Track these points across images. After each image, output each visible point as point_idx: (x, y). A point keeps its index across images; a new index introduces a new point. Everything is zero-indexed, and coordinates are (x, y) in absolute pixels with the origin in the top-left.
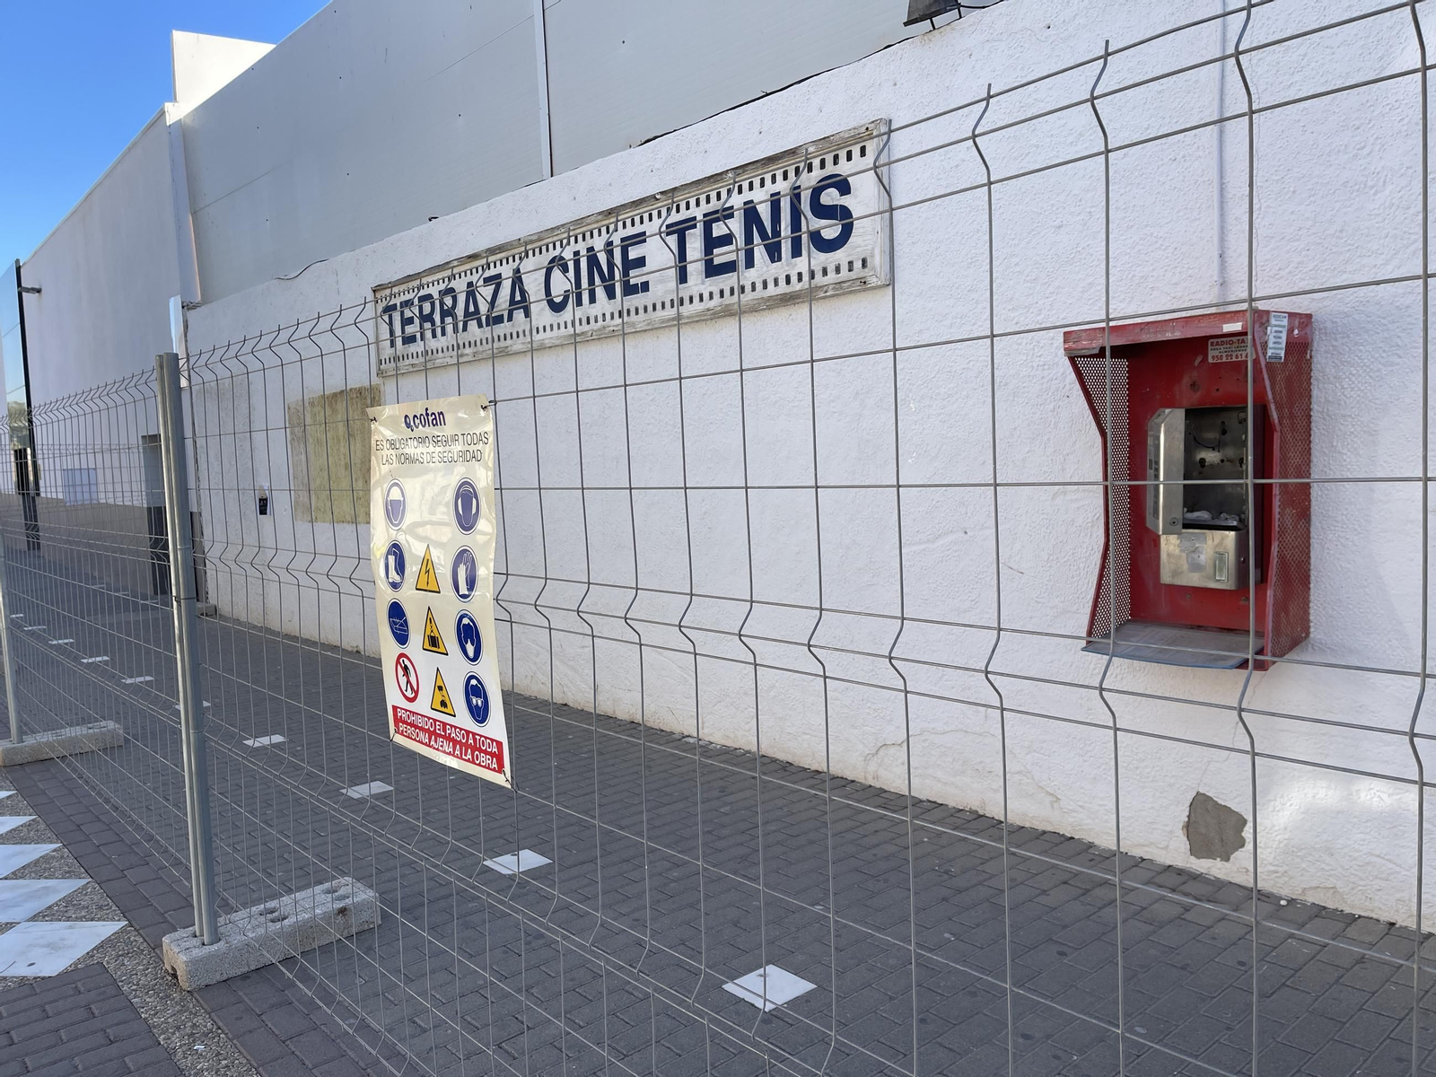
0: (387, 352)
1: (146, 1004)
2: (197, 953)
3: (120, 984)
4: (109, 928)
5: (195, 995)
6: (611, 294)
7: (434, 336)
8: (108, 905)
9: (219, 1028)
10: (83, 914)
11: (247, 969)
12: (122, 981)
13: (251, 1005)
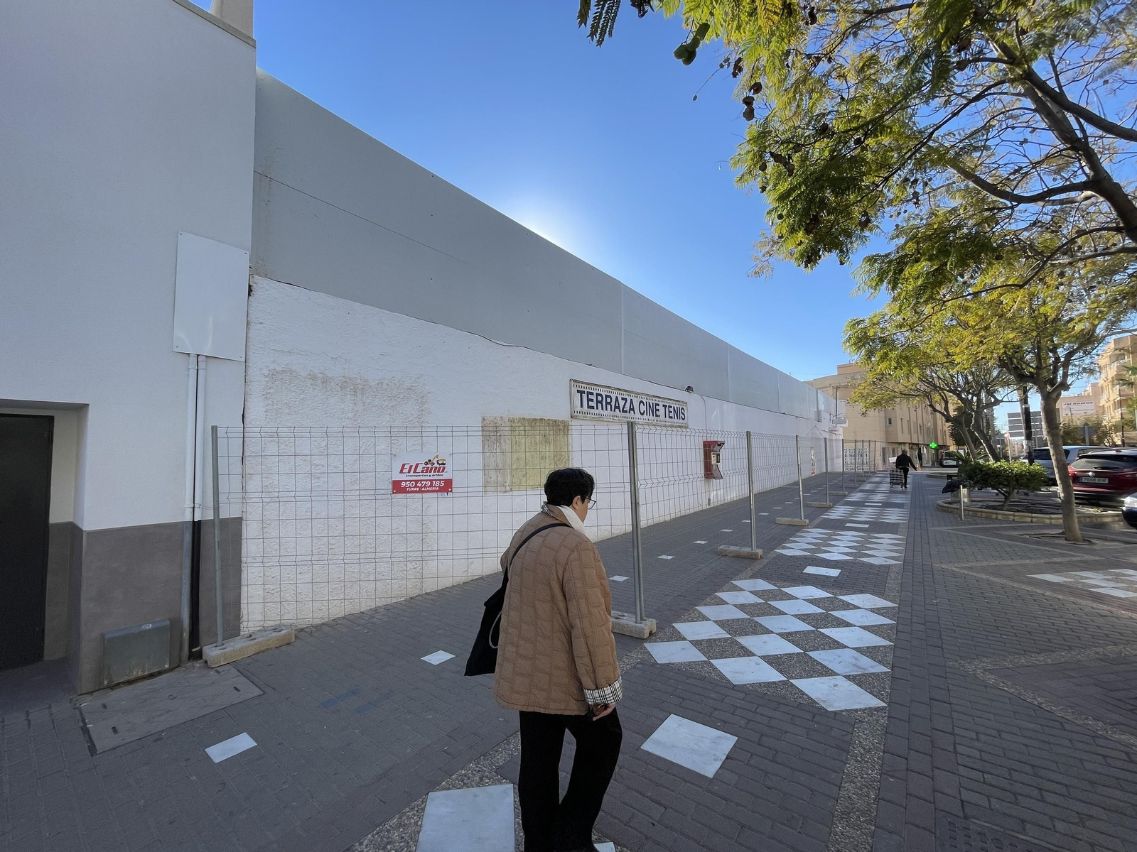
6: (653, 415)
7: (602, 409)
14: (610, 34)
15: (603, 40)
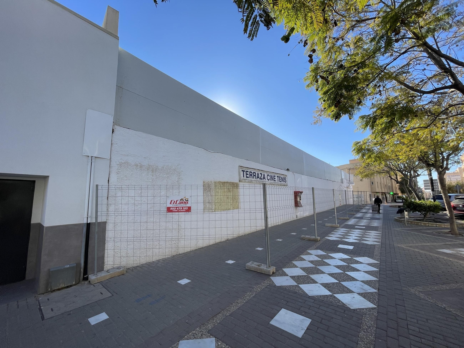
6: (273, 180)
7: (252, 178)
14: (256, 36)
15: (253, 38)
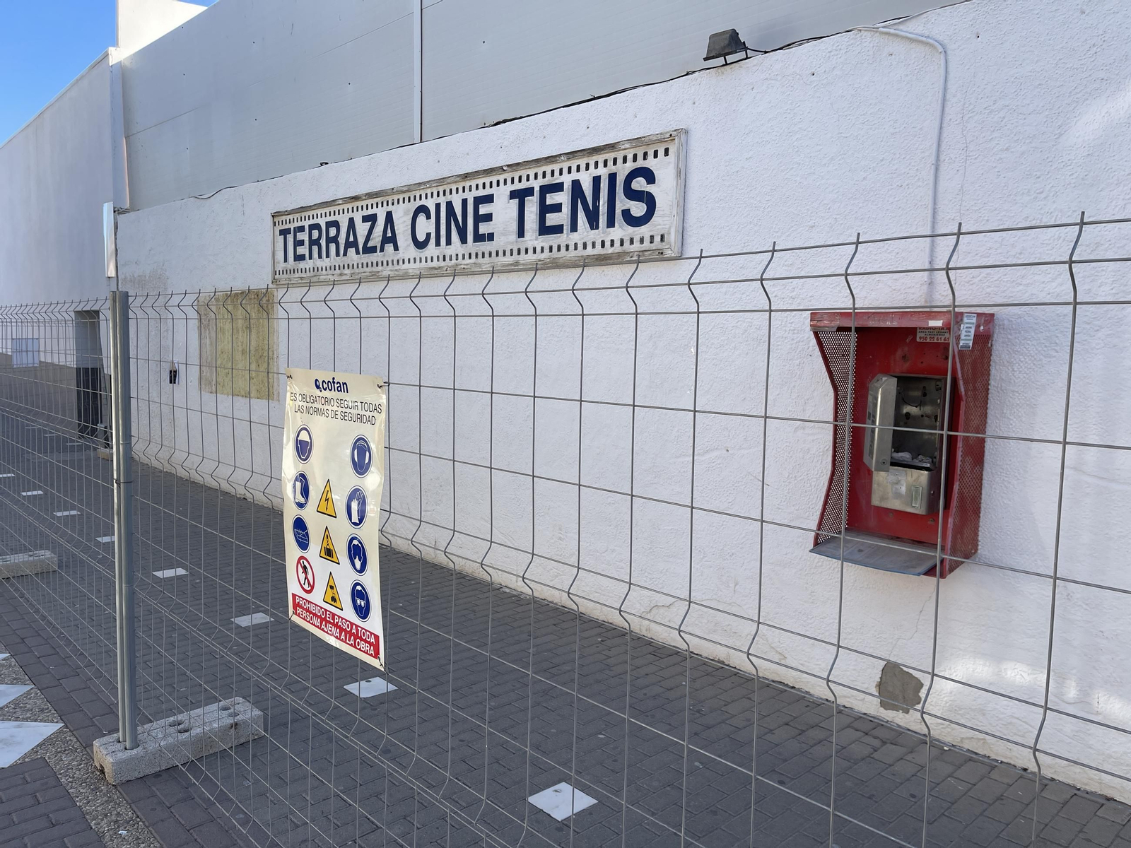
0: (281, 266)
1: (81, 794)
2: (122, 756)
3: (59, 776)
4: (48, 729)
5: (119, 788)
6: (464, 240)
7: (320, 257)
8: (48, 709)
9: (138, 817)
10: (28, 715)
11: (159, 769)
12: (61, 774)
13: (163, 799)
